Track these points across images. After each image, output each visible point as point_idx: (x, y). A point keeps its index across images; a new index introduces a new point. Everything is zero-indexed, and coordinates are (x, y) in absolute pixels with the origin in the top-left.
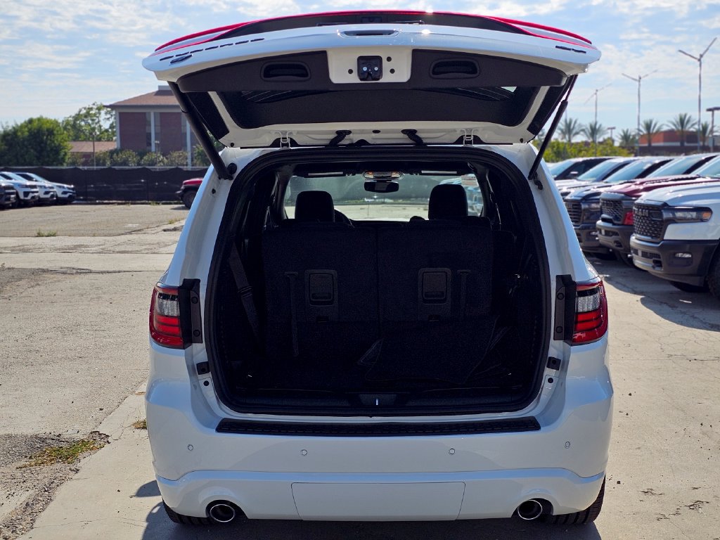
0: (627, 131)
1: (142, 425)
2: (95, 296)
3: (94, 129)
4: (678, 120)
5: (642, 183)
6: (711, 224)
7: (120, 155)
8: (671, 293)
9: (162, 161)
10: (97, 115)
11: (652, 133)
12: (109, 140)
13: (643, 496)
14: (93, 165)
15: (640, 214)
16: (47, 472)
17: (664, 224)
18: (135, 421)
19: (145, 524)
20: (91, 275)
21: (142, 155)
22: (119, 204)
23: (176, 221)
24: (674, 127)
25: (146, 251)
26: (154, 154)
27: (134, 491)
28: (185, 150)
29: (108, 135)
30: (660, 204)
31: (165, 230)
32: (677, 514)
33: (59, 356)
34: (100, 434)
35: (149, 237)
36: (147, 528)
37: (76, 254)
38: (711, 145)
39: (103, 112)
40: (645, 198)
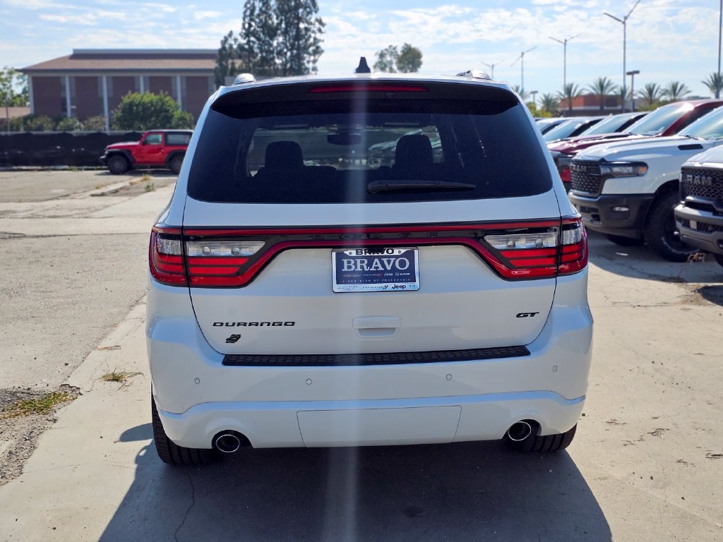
0: (548, 96)
1: (112, 377)
2: (33, 260)
3: (5, 94)
4: (598, 83)
5: (576, 141)
6: (646, 178)
7: (35, 121)
8: (607, 247)
9: (79, 127)
10: (8, 80)
11: (573, 97)
12: (22, 105)
13: (608, 426)
14: (6, 130)
15: (578, 170)
16: (23, 423)
17: (601, 180)
18: (105, 374)
19: (135, 466)
20: (25, 240)
21: (57, 120)
22: (39, 170)
23: (103, 186)
24: (593, 91)
25: (78, 216)
26: (70, 120)
27: (118, 437)
28: (103, 116)
29: (21, 100)
30: (598, 159)
31: (93, 195)
32: (641, 440)
33: (11, 316)
34: (72, 387)
35: (77, 202)
36: (138, 470)
37: (6, 219)
38: (631, 108)
39: (15, 76)
40: (581, 155)
